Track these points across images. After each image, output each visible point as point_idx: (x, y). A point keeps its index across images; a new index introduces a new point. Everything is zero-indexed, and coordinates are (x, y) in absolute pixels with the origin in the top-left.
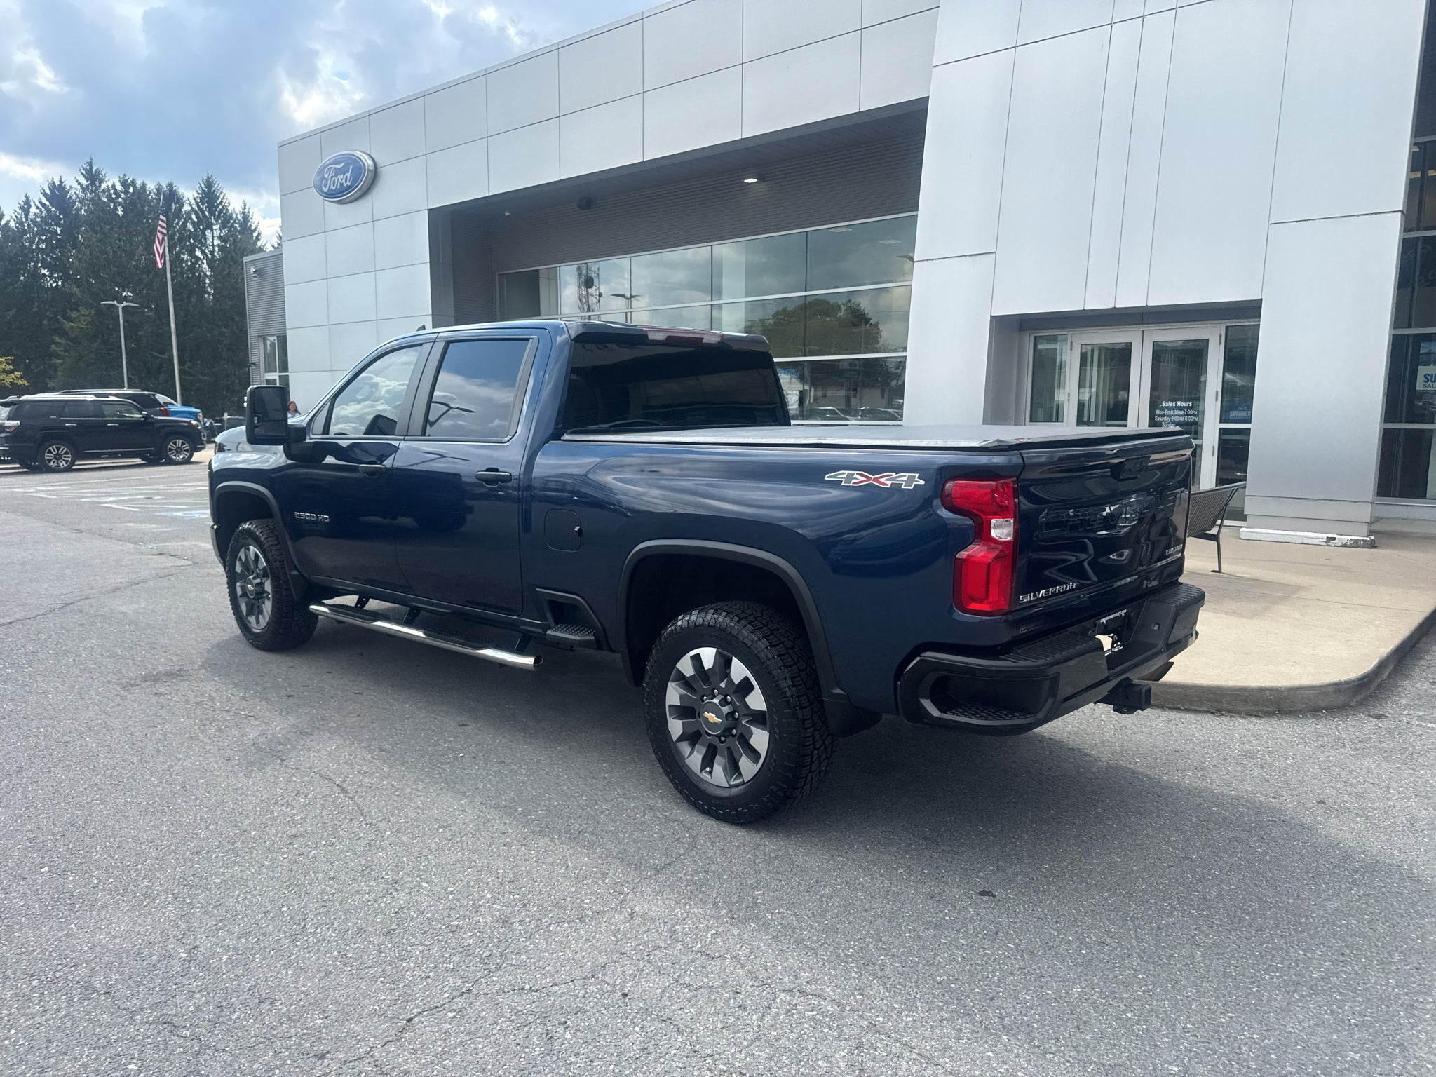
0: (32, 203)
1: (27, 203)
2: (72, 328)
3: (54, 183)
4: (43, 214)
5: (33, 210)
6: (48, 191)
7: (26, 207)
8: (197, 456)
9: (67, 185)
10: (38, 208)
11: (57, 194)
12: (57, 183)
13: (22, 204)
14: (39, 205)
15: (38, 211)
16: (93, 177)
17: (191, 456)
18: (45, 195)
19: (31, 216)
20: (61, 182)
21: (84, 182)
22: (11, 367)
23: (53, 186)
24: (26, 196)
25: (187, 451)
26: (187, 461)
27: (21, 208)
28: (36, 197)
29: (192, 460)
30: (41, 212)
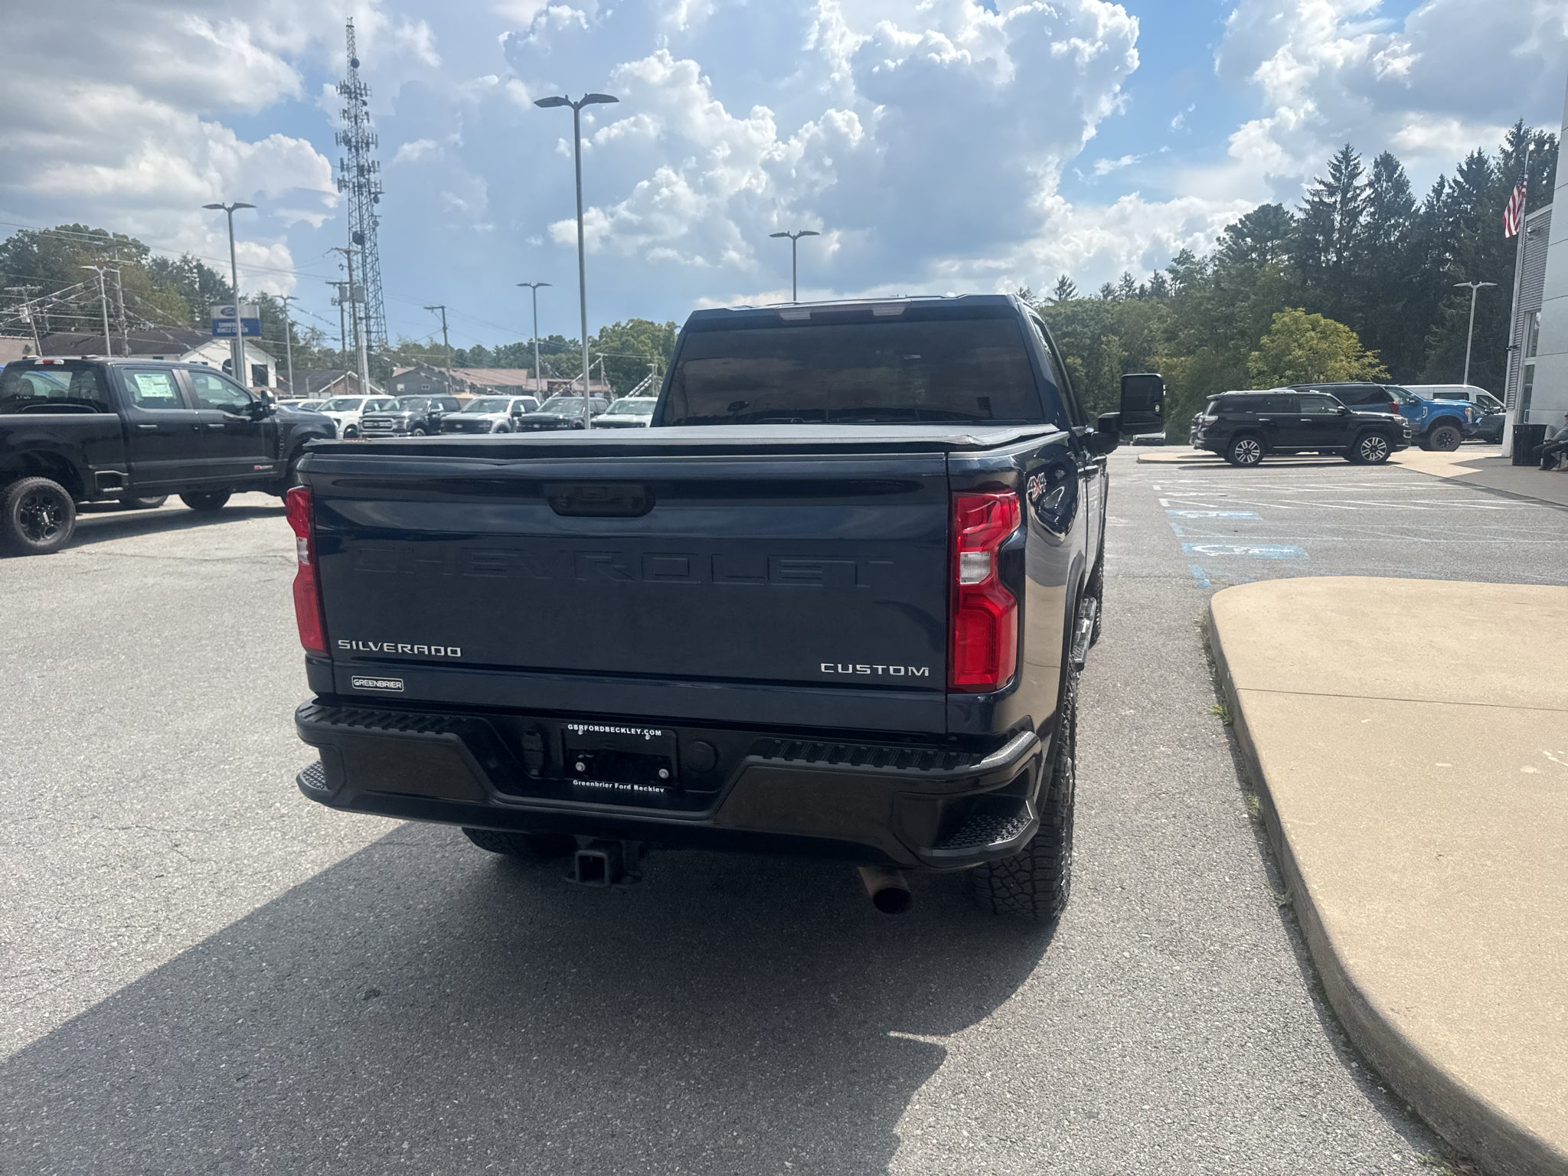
0: (1446, 184)
1: (1442, 185)
2: (1452, 315)
3: (1472, 156)
4: (1456, 195)
5: (1447, 190)
6: (1465, 167)
7: (1438, 191)
8: (1394, 457)
9: (1485, 155)
10: (1451, 187)
11: (1476, 166)
12: (1476, 155)
13: (1436, 185)
14: (1453, 184)
15: (1451, 191)
16: (1519, 139)
17: (1388, 455)
18: (1461, 171)
19: (1443, 197)
20: (1480, 153)
21: (1509, 148)
22: (1377, 360)
23: (1471, 161)
24: (1442, 177)
25: (1383, 450)
26: (1383, 462)
27: (1434, 191)
28: (1452, 175)
29: (1389, 460)
30: (1454, 191)
